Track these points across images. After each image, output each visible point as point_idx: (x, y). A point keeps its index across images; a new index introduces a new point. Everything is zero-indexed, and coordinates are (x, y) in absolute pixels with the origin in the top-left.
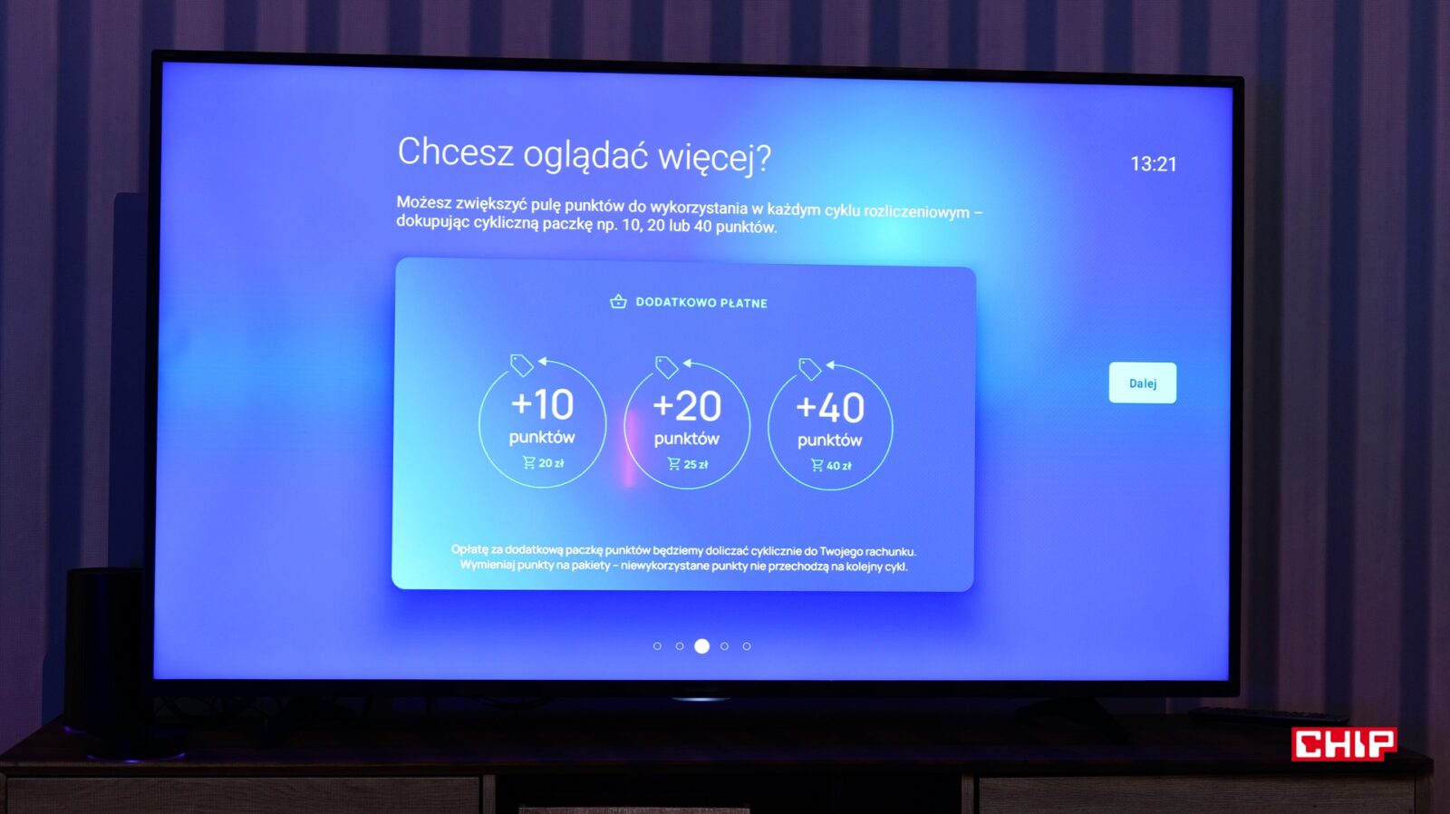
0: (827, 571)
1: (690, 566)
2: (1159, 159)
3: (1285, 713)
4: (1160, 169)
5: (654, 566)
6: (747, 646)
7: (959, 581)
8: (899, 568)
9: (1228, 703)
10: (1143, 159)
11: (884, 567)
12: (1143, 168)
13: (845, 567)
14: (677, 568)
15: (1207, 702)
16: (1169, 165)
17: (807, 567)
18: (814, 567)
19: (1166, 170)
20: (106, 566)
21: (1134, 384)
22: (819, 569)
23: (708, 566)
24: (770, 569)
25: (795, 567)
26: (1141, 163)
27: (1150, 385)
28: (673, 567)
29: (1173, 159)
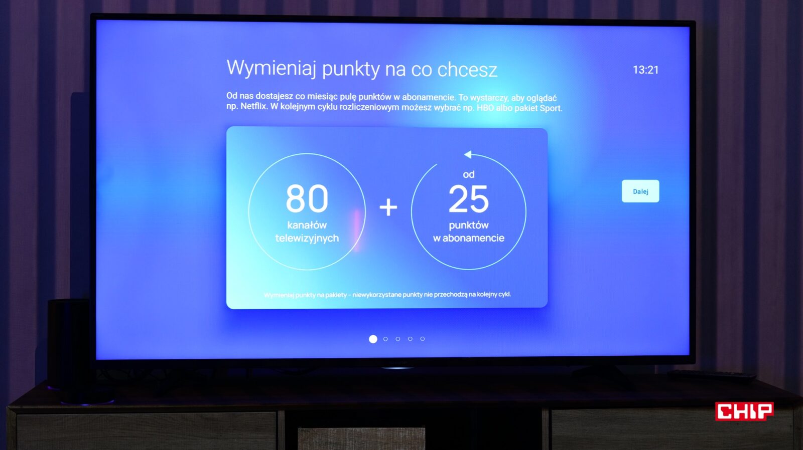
0: (466, 297)
1: (391, 295)
2: (649, 67)
3: (721, 373)
4: (649, 73)
5: (371, 295)
6: (423, 339)
7: (539, 301)
8: (506, 295)
9: (689, 367)
10: (640, 67)
11: (498, 295)
12: (640, 72)
13: (477, 295)
14: (383, 296)
15: (678, 367)
16: (654, 70)
17: (456, 295)
18: (459, 295)
19: (652, 73)
20: (69, 298)
21: (636, 192)
22: (462, 296)
23: (401, 294)
24: (435, 296)
25: (449, 295)
26: (639, 70)
27: (645, 192)
28: (381, 295)
29: (657, 67)
